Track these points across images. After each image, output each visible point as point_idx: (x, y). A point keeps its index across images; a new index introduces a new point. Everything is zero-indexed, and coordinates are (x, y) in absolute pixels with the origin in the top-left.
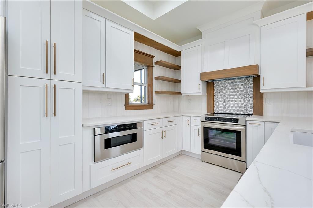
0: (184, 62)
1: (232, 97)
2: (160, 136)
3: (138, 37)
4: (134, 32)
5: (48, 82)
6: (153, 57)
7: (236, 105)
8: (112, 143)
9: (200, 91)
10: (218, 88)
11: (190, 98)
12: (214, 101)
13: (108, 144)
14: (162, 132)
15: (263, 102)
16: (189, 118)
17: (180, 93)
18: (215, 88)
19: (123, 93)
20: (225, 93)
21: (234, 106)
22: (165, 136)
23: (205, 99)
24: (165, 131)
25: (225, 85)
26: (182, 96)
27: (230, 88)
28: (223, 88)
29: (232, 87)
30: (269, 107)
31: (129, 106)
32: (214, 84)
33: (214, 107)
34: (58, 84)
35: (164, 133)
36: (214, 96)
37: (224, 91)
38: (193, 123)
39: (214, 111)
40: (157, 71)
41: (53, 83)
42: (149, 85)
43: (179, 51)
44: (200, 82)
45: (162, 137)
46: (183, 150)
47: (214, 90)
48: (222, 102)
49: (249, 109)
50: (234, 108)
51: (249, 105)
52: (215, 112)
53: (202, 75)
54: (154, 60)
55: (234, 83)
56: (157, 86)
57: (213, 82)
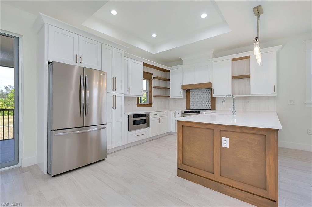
0: (172, 77)
1: (200, 99)
2: (158, 121)
3: (145, 65)
4: (143, 63)
5: (113, 94)
6: (153, 74)
7: (202, 104)
8: (136, 123)
9: (182, 96)
10: (192, 94)
11: (175, 100)
12: (190, 102)
13: (135, 123)
14: (159, 119)
15: (215, 102)
16: (175, 112)
17: (169, 97)
18: (191, 94)
19: (135, 97)
20: (196, 97)
22: (161, 122)
23: (184, 101)
24: (161, 119)
25: (196, 92)
26: (171, 99)
27: (199, 94)
28: (195, 94)
29: (200, 93)
30: (218, 105)
31: (139, 105)
32: (190, 91)
33: (190, 105)
34: (117, 95)
35: (160, 120)
36: (190, 98)
37: (196, 96)
38: (177, 115)
39: (190, 108)
40: (155, 83)
41: (115, 95)
42: (149, 92)
43: (169, 70)
44: (182, 90)
45: (159, 122)
46: (171, 132)
47: (190, 95)
48: (194, 103)
49: (209, 107)
50: (201, 106)
51: (209, 104)
53: (183, 86)
54: (153, 76)
55: (201, 91)
56: (155, 92)
57: (189, 90)
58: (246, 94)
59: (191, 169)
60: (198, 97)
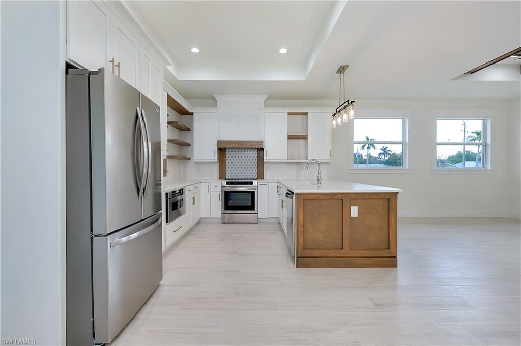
1: (241, 164)
3: (169, 98)
9: (216, 158)
10: (229, 155)
11: (199, 163)
12: (225, 168)
15: (264, 168)
16: (209, 184)
17: (189, 159)
18: (226, 155)
20: (235, 161)
21: (243, 172)
22: (195, 203)
23: (216, 166)
28: (233, 156)
32: (226, 152)
35: (194, 199)
36: (225, 162)
37: (235, 159)
38: (213, 189)
39: (225, 177)
43: (192, 112)
45: (193, 204)
46: (201, 218)
47: (225, 157)
49: (255, 175)
50: (243, 174)
51: (254, 171)
52: (227, 178)
53: (219, 142)
57: (225, 149)
58: (299, 159)
59: (315, 253)
60: (238, 161)
